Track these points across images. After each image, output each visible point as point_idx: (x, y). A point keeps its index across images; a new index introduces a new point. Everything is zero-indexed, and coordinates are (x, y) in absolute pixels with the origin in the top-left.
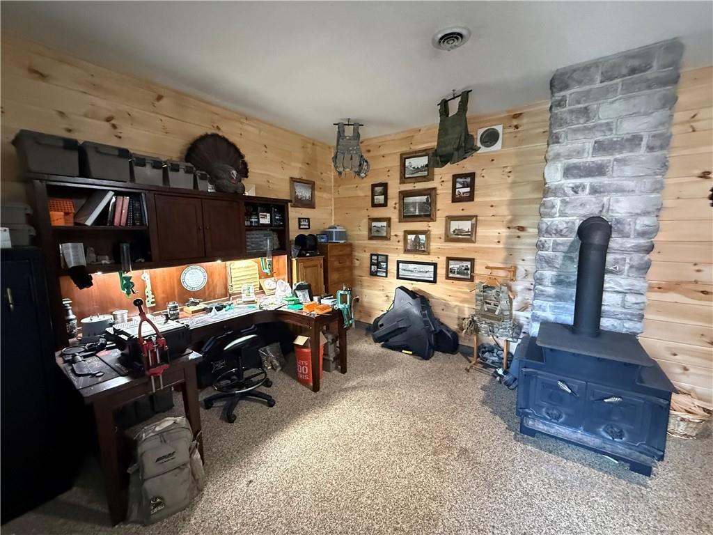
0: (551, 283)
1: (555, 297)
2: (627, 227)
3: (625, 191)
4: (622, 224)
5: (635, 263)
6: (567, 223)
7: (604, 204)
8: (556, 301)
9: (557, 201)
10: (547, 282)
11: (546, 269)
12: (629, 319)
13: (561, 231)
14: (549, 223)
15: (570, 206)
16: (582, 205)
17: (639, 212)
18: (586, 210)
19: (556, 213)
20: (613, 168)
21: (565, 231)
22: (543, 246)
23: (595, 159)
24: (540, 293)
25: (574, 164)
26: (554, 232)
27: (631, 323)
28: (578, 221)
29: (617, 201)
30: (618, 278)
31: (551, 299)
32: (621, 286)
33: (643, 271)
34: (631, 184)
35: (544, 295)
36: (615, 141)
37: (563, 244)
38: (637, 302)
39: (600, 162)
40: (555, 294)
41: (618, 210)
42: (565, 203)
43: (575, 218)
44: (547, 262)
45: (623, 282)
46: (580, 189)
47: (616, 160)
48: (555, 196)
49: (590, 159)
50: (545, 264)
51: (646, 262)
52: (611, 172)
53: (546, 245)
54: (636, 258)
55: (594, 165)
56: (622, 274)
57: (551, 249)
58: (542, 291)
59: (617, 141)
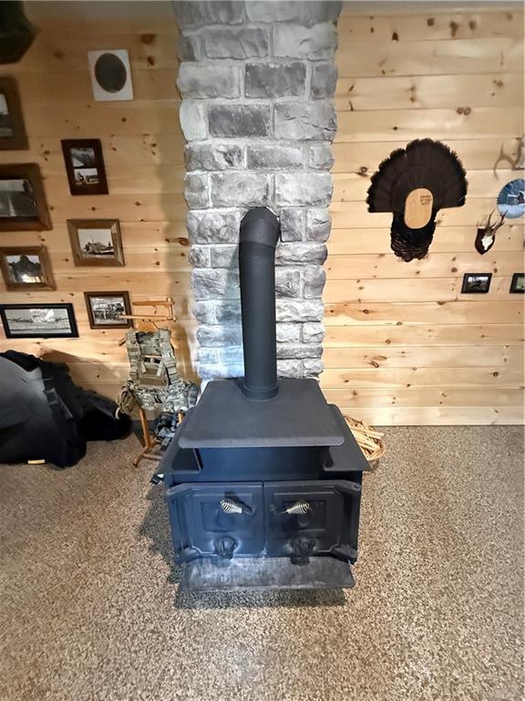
0: (217, 318)
1: (225, 340)
2: (298, 224)
3: (291, 165)
4: (292, 219)
5: (309, 280)
6: (224, 217)
7: (267, 185)
8: (227, 345)
9: (207, 178)
10: (212, 318)
11: (208, 297)
12: (309, 357)
13: (218, 231)
14: (200, 219)
15: (225, 188)
16: (241, 185)
17: (308, 199)
18: (247, 194)
19: (207, 201)
20: (273, 122)
21: (223, 231)
22: (198, 259)
23: (250, 102)
24: (205, 336)
25: (222, 107)
26: (210, 234)
27: (311, 361)
28: (238, 213)
29: (284, 181)
30: (293, 303)
31: (220, 344)
32: (297, 314)
33: (318, 290)
34: (296, 154)
35: (210, 338)
36: (272, 69)
37: (224, 254)
38: (316, 332)
39: (256, 108)
40: (224, 335)
41: (286, 196)
42: (218, 181)
43: (234, 209)
44: (208, 286)
45: (299, 307)
46: (235, 157)
47: (276, 107)
48: (203, 169)
49: (243, 101)
50: (204, 290)
51: (321, 276)
52: (271, 128)
53: (202, 258)
54: (310, 272)
55: (248, 112)
56: (297, 297)
57: (209, 264)
58: (207, 333)
59: (275, 68)
